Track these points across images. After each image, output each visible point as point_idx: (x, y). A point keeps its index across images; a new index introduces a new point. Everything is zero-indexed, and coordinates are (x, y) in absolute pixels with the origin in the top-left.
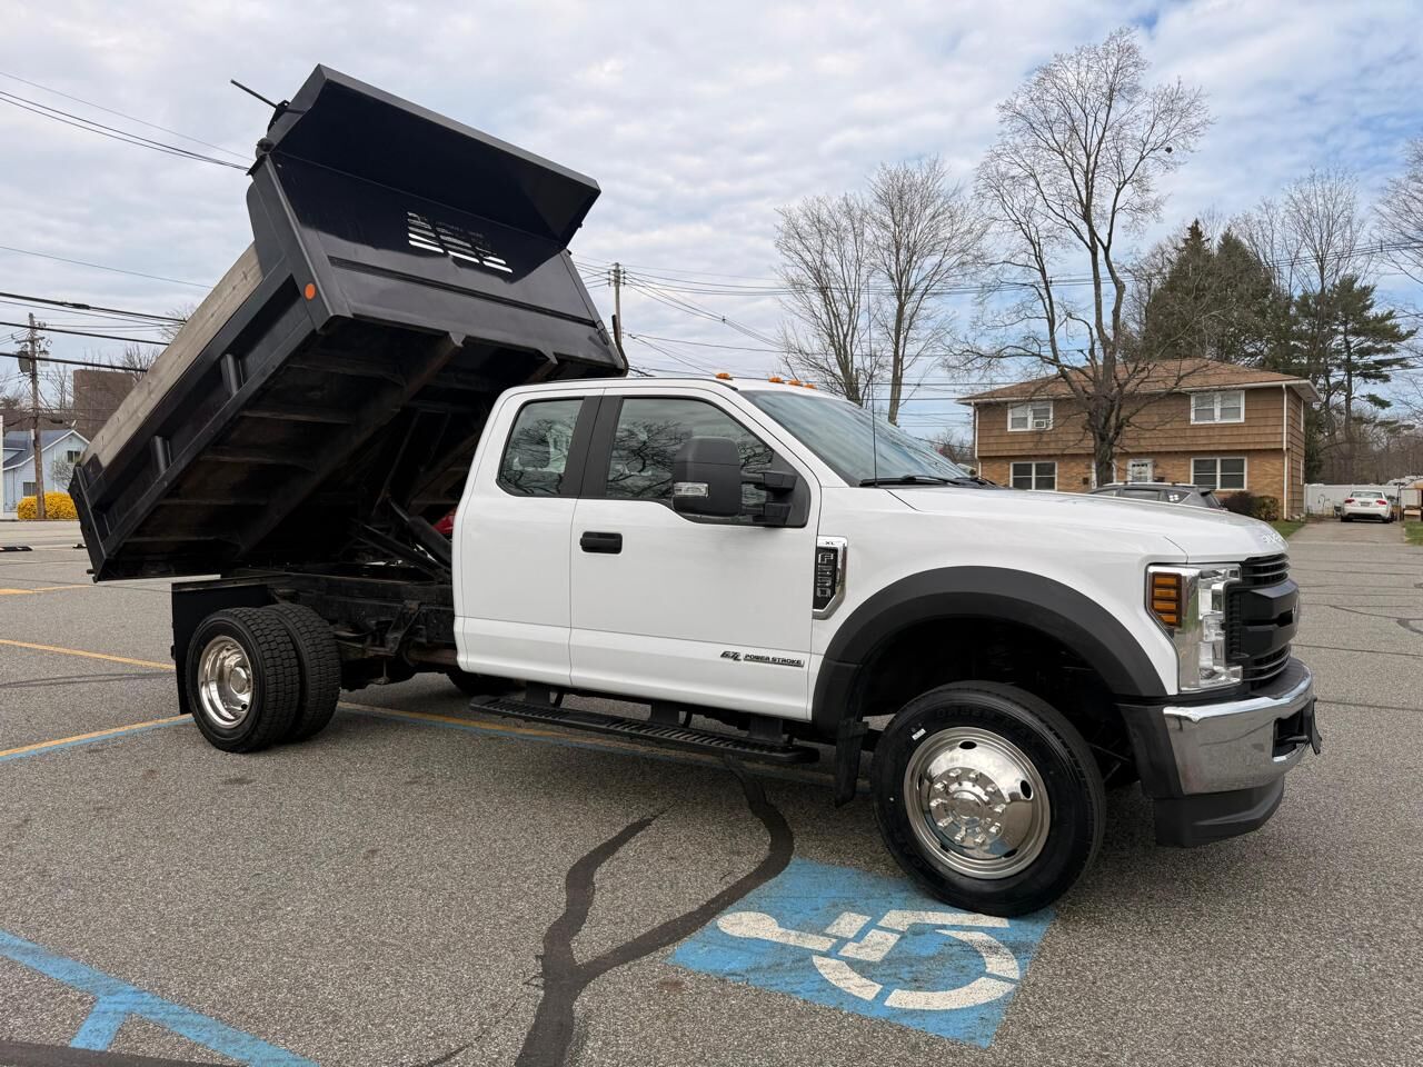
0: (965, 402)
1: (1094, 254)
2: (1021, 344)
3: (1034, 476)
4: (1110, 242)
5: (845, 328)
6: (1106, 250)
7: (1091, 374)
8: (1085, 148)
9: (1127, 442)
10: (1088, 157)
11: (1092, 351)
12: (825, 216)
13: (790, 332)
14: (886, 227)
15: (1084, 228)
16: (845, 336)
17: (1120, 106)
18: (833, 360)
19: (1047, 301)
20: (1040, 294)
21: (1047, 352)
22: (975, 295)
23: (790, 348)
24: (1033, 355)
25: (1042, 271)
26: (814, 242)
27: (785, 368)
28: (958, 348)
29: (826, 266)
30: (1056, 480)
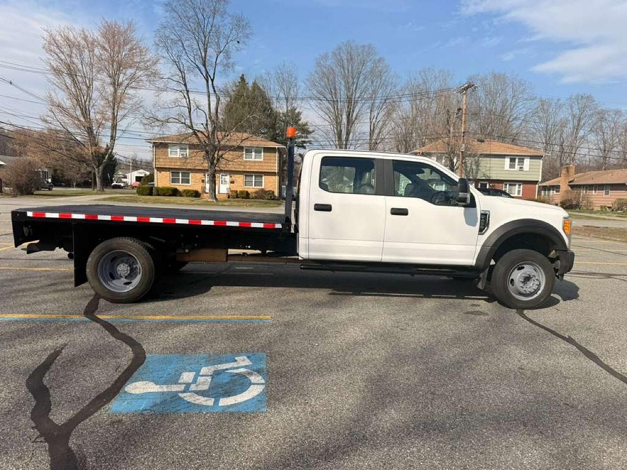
0: (148, 140)
1: (207, 81)
2: (177, 117)
3: (180, 178)
4: (214, 78)
5: (85, 97)
6: (212, 80)
7: (207, 135)
8: (203, 33)
9: (222, 166)
10: (205, 38)
11: (207, 125)
12: (71, 37)
13: (53, 94)
14: (106, 50)
15: (203, 69)
16: (85, 102)
17: (218, 18)
18: (79, 113)
19: (188, 99)
20: (184, 96)
21: (188, 122)
22: (155, 92)
23: (53, 103)
24: (182, 123)
25: (185, 85)
26: (66, 49)
27: (50, 114)
28: (147, 115)
29: (74, 63)
30: (190, 180)
